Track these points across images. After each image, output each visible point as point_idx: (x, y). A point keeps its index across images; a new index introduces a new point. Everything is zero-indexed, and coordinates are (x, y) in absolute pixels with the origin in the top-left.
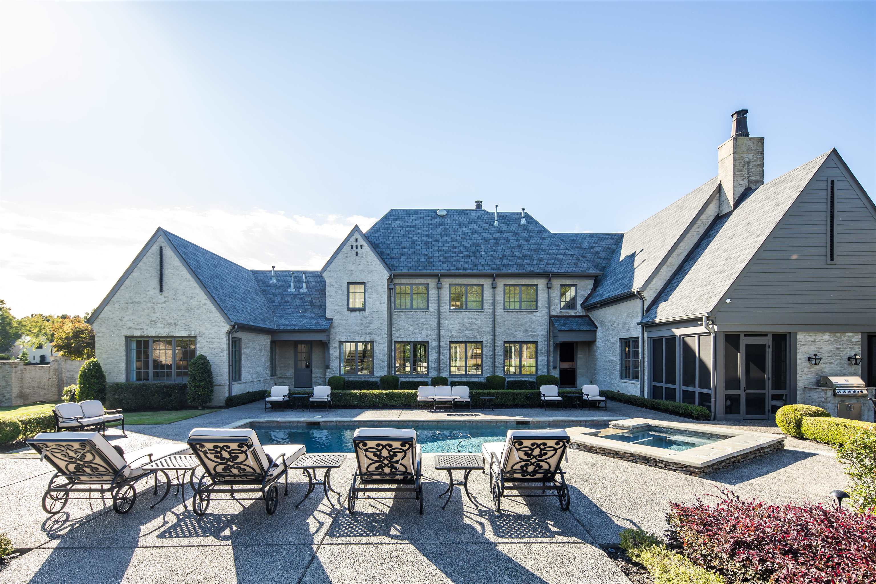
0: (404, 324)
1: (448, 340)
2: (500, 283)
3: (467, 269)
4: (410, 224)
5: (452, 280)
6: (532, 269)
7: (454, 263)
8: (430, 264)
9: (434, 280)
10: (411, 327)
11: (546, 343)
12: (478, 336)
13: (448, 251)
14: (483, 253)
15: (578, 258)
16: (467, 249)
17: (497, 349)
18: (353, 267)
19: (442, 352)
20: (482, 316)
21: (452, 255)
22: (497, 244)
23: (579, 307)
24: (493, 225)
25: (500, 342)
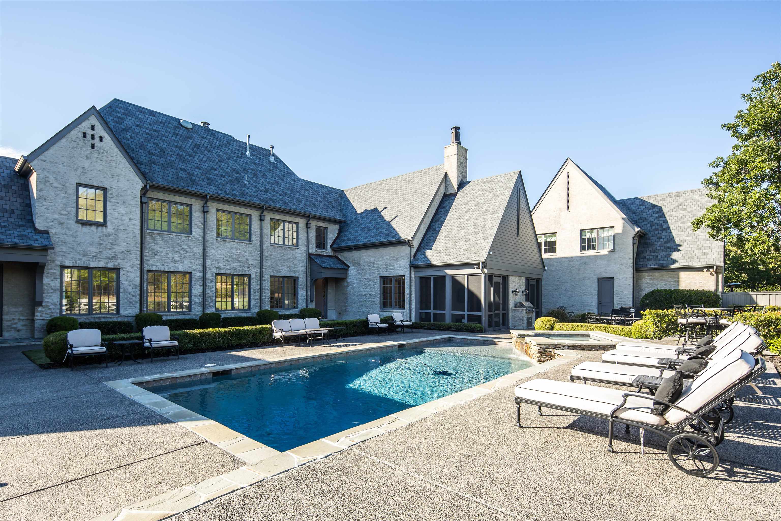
0: (161, 250)
1: (215, 271)
2: (268, 216)
3: (235, 195)
4: (149, 126)
5: (219, 205)
6: (295, 207)
7: (220, 187)
8: (192, 181)
9: (198, 201)
10: (170, 254)
11: (305, 279)
12: (246, 269)
13: (208, 171)
14: (246, 183)
16: (228, 174)
17: (264, 283)
18: (86, 164)
19: (208, 284)
20: (250, 248)
21: (215, 177)
22: (255, 175)
23: (329, 247)
24: (245, 154)
25: (267, 277)
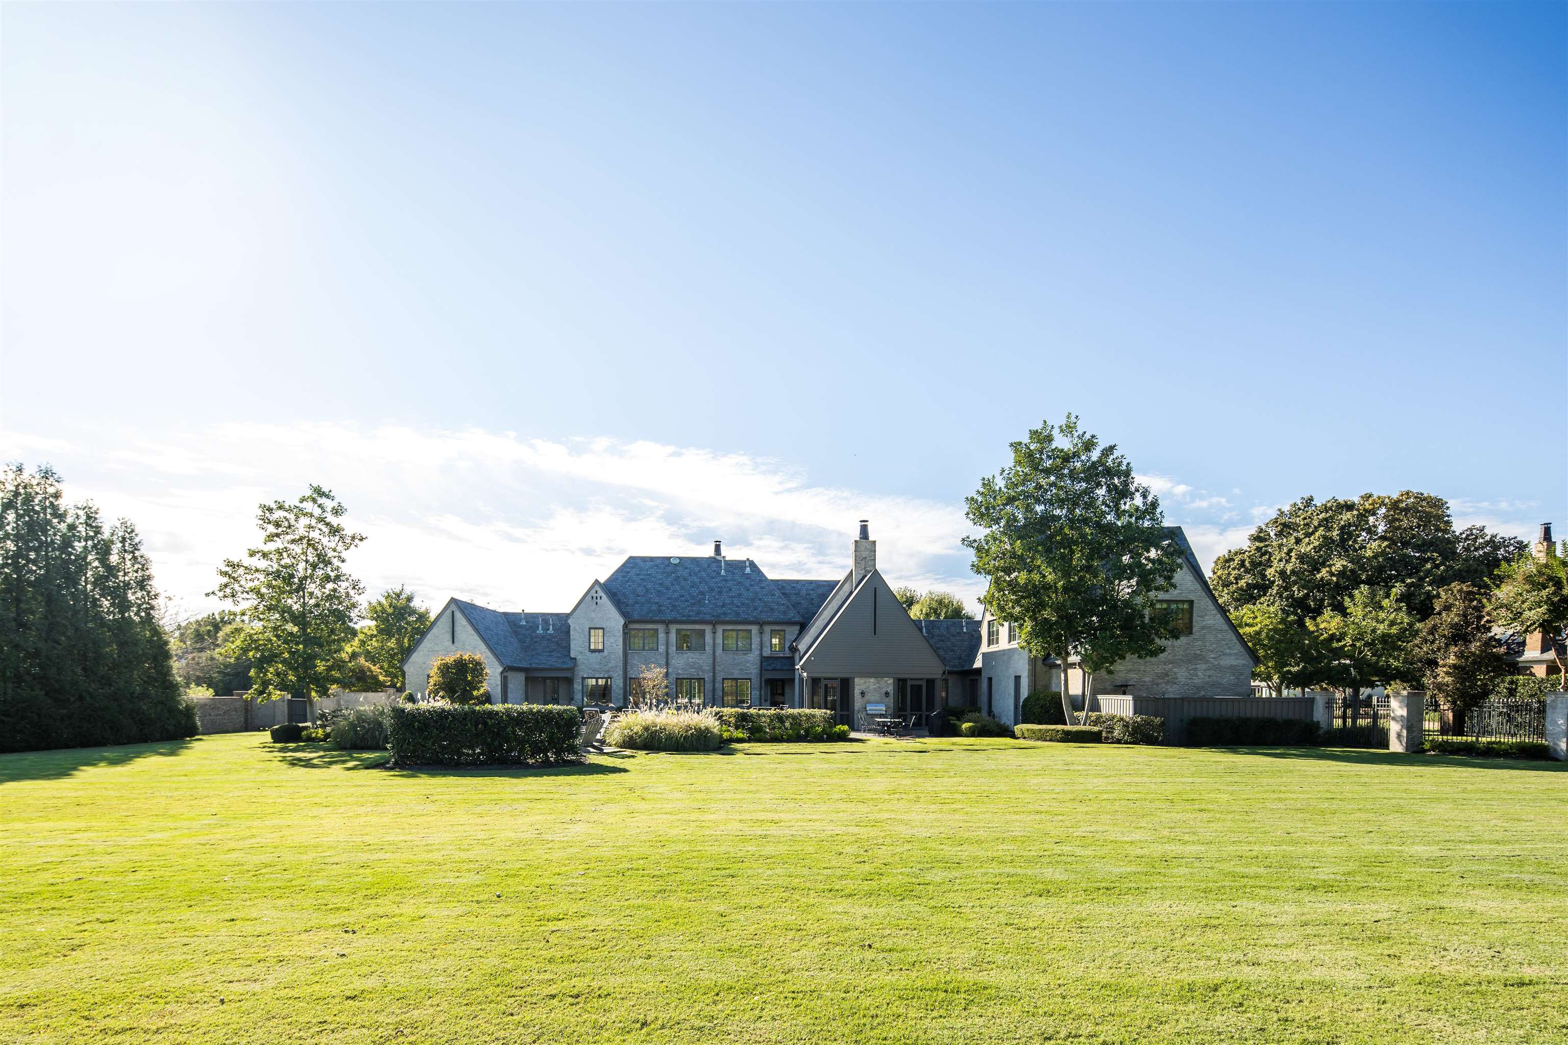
0: (637, 664)
1: (675, 677)
2: (720, 629)
3: (692, 616)
4: (646, 572)
5: (679, 626)
6: (748, 616)
7: (681, 610)
8: (660, 611)
9: (663, 626)
10: (644, 666)
11: (757, 680)
12: (701, 674)
13: (676, 600)
14: (707, 602)
15: (788, 607)
16: (693, 597)
17: (717, 685)
18: (593, 615)
19: (669, 687)
20: (704, 657)
21: (680, 603)
22: (720, 593)
23: (786, 649)
24: (719, 573)
25: (719, 679)
